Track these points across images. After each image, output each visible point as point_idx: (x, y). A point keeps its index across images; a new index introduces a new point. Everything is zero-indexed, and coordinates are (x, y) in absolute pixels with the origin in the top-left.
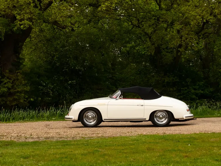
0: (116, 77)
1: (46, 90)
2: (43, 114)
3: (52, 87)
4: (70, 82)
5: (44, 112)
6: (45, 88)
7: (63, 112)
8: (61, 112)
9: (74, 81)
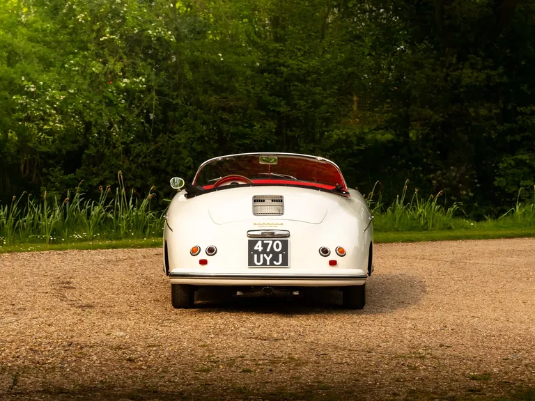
0: (288, 66)
1: (39, 110)
2: (37, 218)
3: (62, 97)
4: (126, 80)
5: (42, 212)
6: (34, 102)
7: (112, 213)
8: (107, 211)
9: (141, 80)
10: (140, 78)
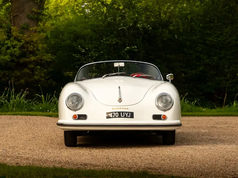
3: (97, 55)
4: (128, 47)
9: (135, 47)
10: (135, 46)
